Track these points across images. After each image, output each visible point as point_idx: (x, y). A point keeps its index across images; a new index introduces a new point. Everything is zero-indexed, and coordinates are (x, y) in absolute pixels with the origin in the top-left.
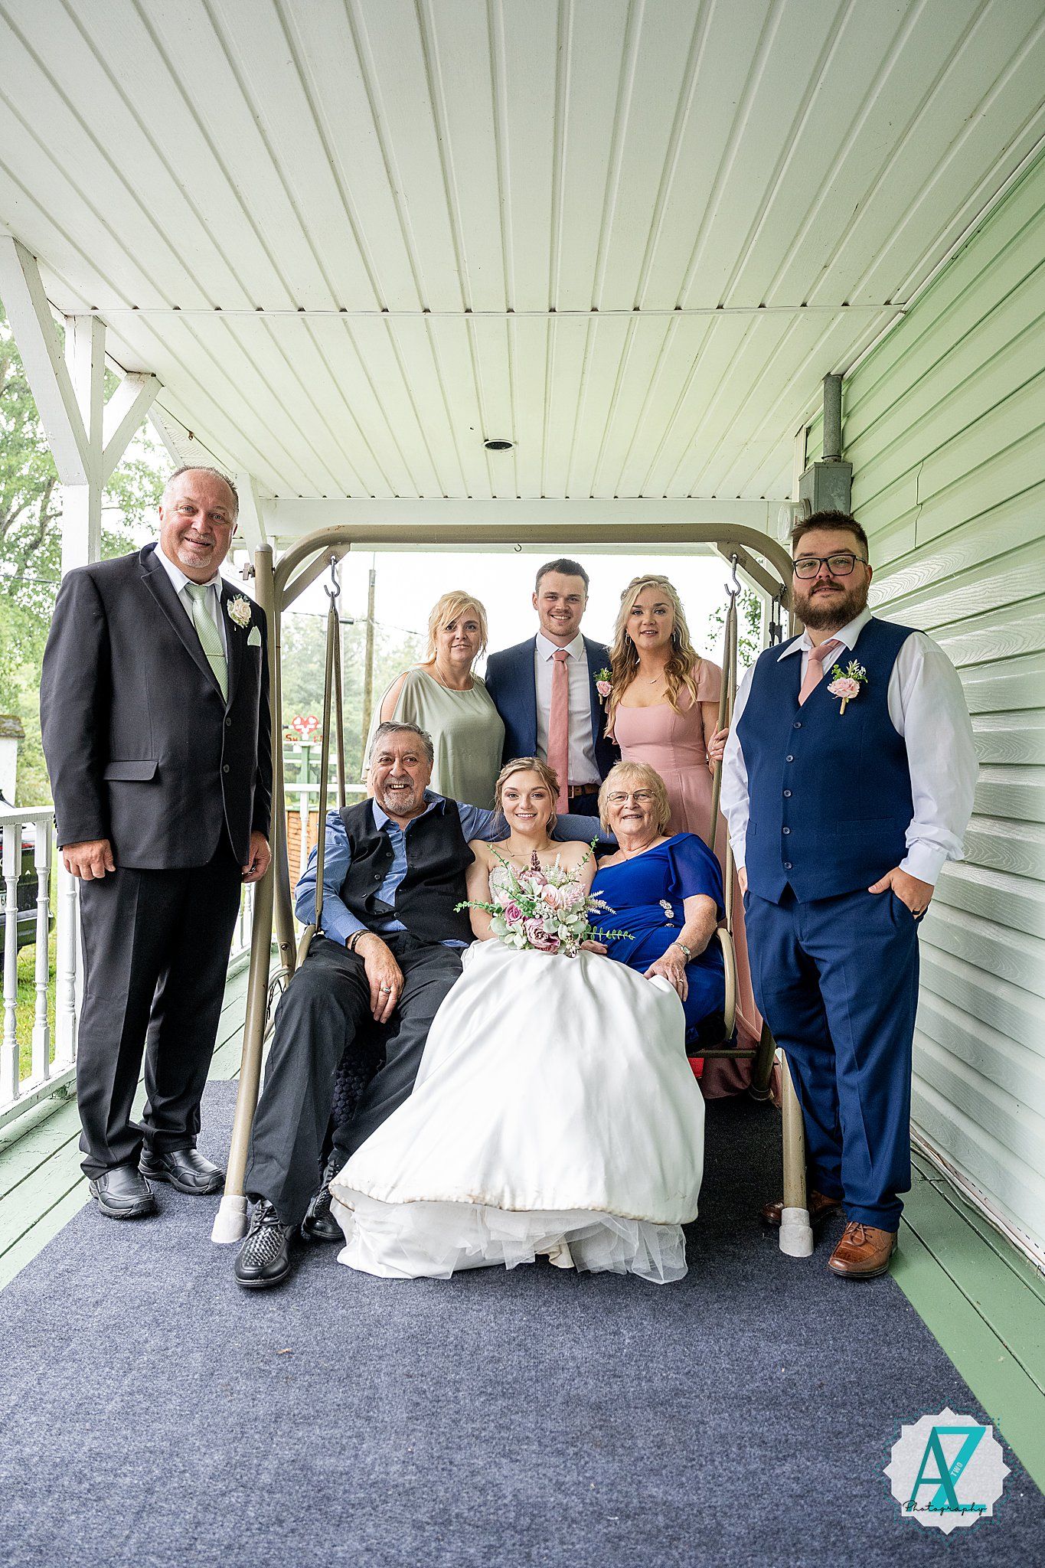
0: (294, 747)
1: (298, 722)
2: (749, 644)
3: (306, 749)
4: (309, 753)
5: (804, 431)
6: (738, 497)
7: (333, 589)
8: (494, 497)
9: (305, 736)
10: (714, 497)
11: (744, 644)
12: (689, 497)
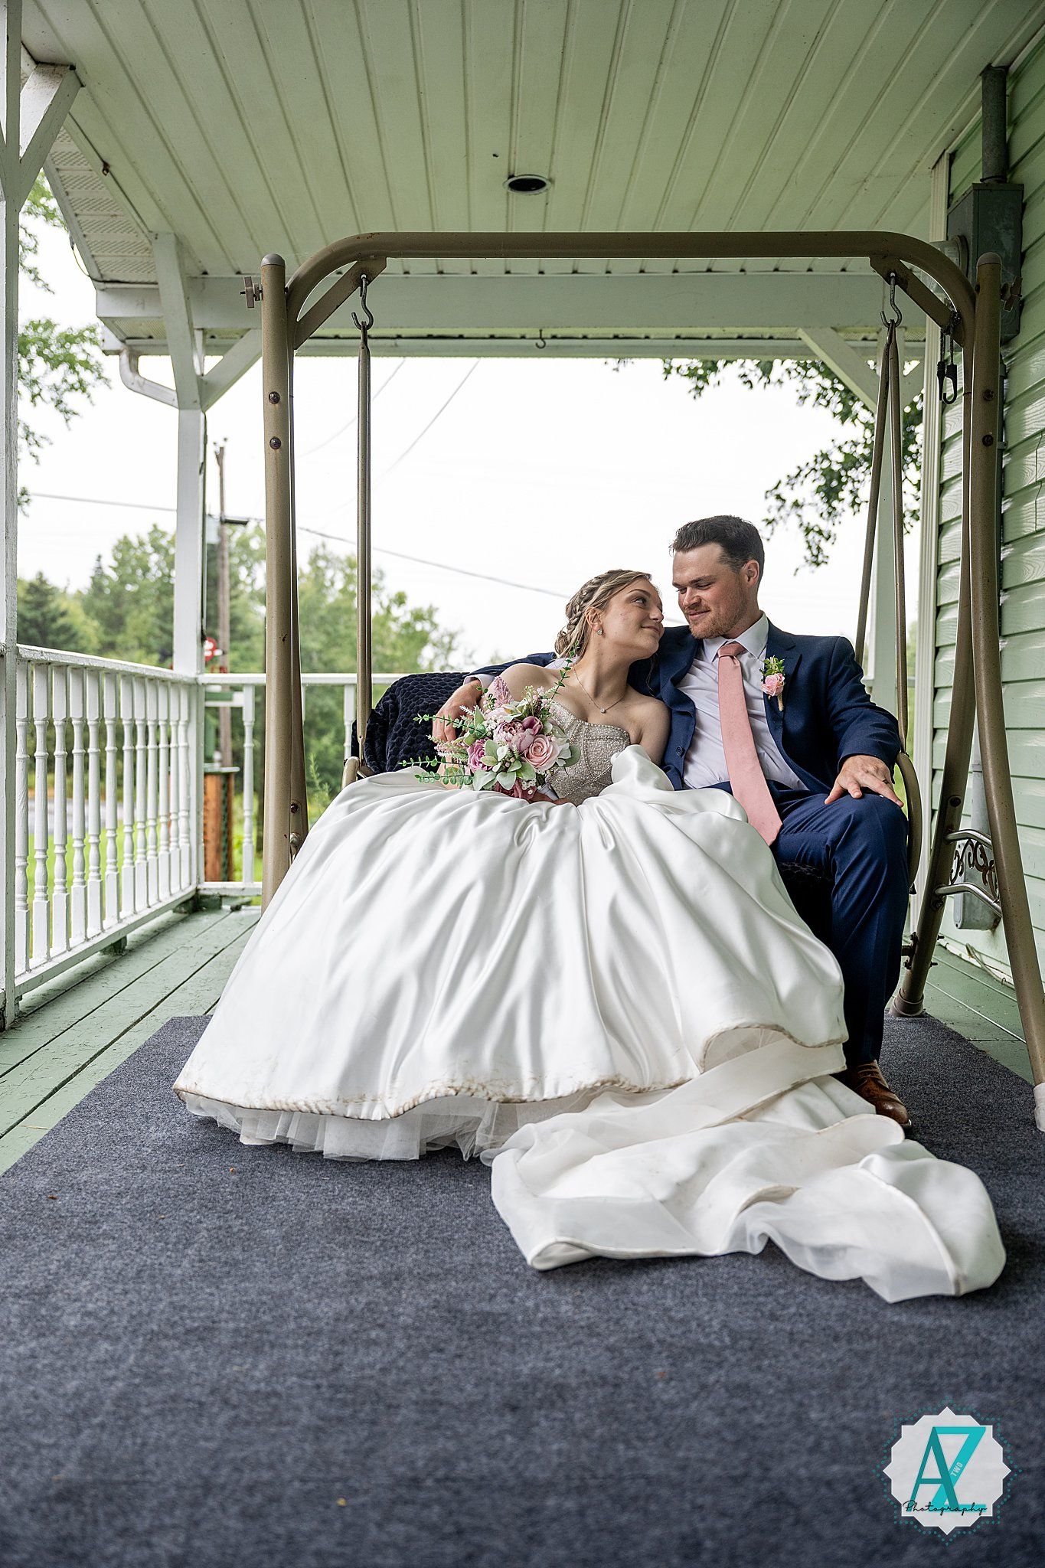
2: (820, 532)
5: (946, 158)
6: (843, 270)
7: (363, 318)
8: (508, 272)
10: (810, 270)
11: (811, 534)
12: (776, 270)
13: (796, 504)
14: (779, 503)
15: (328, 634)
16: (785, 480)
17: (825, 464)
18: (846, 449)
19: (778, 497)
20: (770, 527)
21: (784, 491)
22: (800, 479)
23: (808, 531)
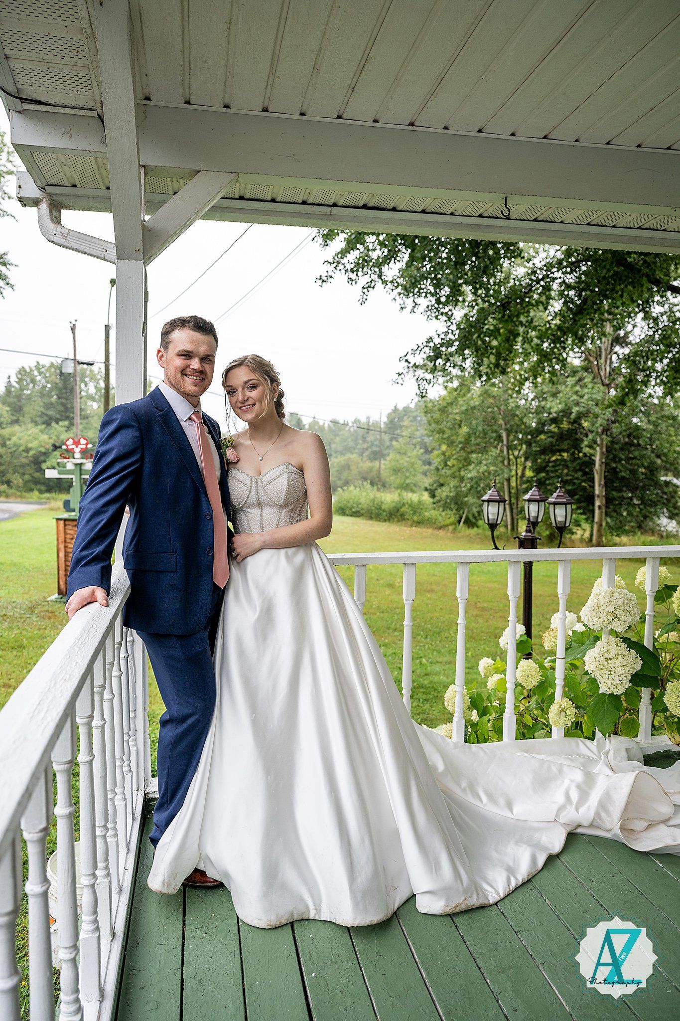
0: (68, 464)
1: (70, 442)
3: (78, 467)
4: (81, 469)
9: (77, 455)
13: (416, 365)
14: (407, 364)
16: (410, 352)
17: (431, 344)
18: (442, 336)
19: (407, 361)
20: (400, 377)
21: (410, 357)
22: (418, 351)
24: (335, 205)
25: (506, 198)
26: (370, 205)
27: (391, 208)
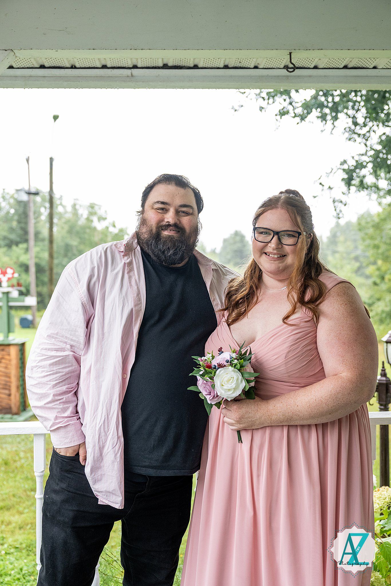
2: (341, 202)
3: (6, 295)
4: (8, 297)
9: (5, 284)
13: (330, 188)
14: (321, 186)
15: (80, 238)
17: (346, 167)
19: (321, 184)
21: (324, 180)
22: (332, 174)
23: (334, 201)
24: (135, 67)
25: (290, 53)
26: (170, 64)
27: (192, 65)
